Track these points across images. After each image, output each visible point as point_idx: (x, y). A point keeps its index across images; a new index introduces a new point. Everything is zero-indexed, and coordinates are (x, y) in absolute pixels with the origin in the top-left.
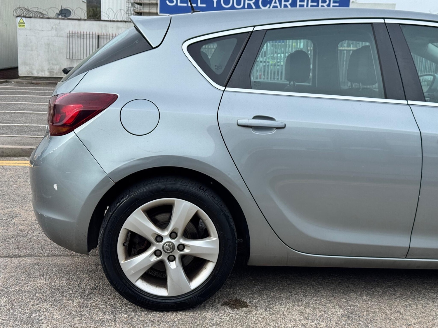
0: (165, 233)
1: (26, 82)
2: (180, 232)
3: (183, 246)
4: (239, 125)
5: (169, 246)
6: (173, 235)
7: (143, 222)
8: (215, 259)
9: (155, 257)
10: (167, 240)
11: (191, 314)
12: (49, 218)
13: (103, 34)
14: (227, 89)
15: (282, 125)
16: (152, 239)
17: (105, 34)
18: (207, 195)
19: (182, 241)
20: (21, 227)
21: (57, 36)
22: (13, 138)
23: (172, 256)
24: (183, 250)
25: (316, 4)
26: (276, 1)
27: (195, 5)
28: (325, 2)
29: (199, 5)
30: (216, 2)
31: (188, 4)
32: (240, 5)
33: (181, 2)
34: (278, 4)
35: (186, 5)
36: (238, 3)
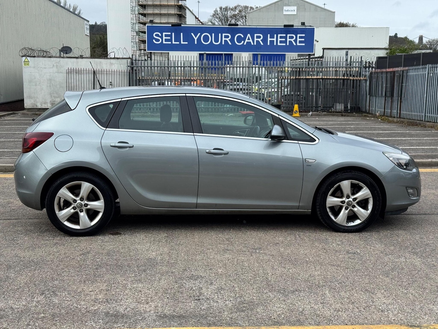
0: (78, 199)
1: (31, 114)
2: (85, 198)
3: (86, 205)
4: (111, 146)
5: (80, 204)
6: (82, 199)
7: (66, 193)
8: (102, 211)
9: (73, 210)
10: (79, 201)
11: (92, 237)
12: (22, 193)
13: (98, 70)
14: (107, 129)
15: (132, 146)
16: (72, 201)
17: (100, 70)
18: (96, 180)
19: (86, 202)
20: (13, 208)
21: (58, 73)
22: (13, 159)
23: (82, 210)
24: (87, 207)
25: (284, 40)
26: (249, 38)
27: (178, 43)
28: (292, 37)
29: (182, 43)
30: (197, 39)
31: (172, 42)
32: (218, 42)
33: (166, 40)
34: (251, 41)
35: (170, 43)
36: (216, 40)
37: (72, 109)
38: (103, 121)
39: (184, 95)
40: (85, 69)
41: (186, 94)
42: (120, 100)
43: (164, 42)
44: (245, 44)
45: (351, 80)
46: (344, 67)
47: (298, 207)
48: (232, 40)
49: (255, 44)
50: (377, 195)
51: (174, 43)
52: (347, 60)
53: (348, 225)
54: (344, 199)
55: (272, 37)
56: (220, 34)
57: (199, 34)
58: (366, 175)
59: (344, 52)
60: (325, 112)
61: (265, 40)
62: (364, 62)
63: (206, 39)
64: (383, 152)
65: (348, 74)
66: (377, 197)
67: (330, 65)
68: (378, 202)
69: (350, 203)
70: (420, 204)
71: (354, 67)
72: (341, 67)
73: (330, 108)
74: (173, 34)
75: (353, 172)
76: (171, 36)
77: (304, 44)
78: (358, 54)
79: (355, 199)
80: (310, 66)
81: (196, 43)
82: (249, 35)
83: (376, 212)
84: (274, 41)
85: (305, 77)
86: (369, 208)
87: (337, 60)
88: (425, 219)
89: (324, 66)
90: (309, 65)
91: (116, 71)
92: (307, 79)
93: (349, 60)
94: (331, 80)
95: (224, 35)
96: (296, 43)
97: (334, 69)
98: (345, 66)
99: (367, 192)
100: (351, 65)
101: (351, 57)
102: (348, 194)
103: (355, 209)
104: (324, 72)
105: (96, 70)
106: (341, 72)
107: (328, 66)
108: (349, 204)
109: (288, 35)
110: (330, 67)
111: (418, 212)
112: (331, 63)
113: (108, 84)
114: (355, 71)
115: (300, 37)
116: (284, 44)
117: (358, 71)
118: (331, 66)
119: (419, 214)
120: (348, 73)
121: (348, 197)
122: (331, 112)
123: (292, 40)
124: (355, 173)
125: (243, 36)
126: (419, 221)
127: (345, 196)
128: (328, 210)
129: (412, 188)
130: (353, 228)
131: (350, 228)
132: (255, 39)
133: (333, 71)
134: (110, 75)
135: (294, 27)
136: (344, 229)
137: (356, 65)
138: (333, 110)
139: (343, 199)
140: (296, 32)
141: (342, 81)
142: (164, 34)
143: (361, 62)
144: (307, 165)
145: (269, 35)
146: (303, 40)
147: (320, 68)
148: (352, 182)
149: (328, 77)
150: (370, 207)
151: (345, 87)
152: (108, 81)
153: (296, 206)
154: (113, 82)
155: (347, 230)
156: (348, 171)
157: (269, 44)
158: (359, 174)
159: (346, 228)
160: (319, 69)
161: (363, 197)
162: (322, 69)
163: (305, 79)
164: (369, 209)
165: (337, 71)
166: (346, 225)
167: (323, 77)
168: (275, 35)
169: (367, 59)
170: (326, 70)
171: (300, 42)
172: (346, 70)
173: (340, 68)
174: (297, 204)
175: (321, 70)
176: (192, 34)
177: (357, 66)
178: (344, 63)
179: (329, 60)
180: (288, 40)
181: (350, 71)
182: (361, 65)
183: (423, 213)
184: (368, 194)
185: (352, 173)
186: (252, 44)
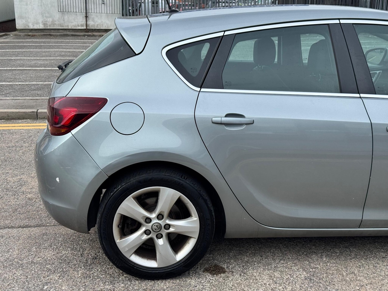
0: (153, 216)
2: (166, 215)
3: (168, 226)
4: (213, 123)
5: (157, 226)
6: (160, 216)
7: (134, 208)
8: (197, 236)
9: (146, 236)
10: (155, 221)
11: (178, 281)
12: (53, 205)
14: (202, 90)
15: (251, 121)
16: (142, 221)
18: (188, 182)
19: (168, 222)
23: (160, 234)
24: (169, 229)
37: (137, 53)
38: (194, 74)
39: (337, 22)
41: (339, 19)
42: (221, 34)
113: (100, 2)
154: (105, 1)
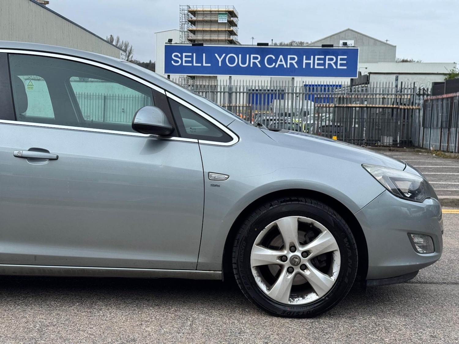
13: (109, 95)
25: (322, 62)
26: (281, 59)
27: (200, 65)
28: (332, 59)
29: (204, 64)
30: (221, 61)
31: (193, 64)
32: (245, 64)
33: (186, 62)
34: (284, 63)
35: (191, 65)
36: (244, 62)
40: (94, 94)
43: (184, 64)
44: (277, 66)
45: (401, 109)
46: (393, 94)
47: (197, 266)
48: (262, 62)
49: (288, 66)
50: (349, 247)
51: (195, 64)
52: (397, 86)
53: (292, 303)
54: (285, 252)
55: (308, 58)
56: (248, 56)
57: (224, 55)
58: (327, 207)
59: (394, 77)
60: (370, 145)
61: (300, 62)
62: (418, 88)
63: (232, 60)
64: (362, 165)
65: (398, 103)
66: (349, 251)
67: (376, 91)
68: (349, 260)
69: (297, 260)
70: (452, 264)
71: (406, 94)
72: (390, 94)
73: (376, 141)
74: (194, 54)
75: (302, 201)
76: (192, 57)
77: (345, 68)
78: (410, 80)
79: (306, 254)
80: (352, 93)
81: (220, 65)
82: (281, 56)
83: (346, 280)
84: (310, 63)
85: (346, 105)
86: (333, 272)
87: (385, 86)
88: (452, 293)
89: (370, 93)
90: (351, 91)
91: (129, 96)
92: (349, 107)
93: (399, 86)
94: (378, 109)
95: (252, 56)
96: (336, 65)
97: (381, 96)
98: (395, 92)
99: (328, 241)
100: (401, 92)
101: (402, 83)
102: (293, 243)
103: (307, 273)
104: (369, 99)
105: (107, 95)
106: (390, 100)
107: (374, 93)
108: (294, 261)
109: (327, 57)
110: (376, 94)
111: (443, 279)
112: (378, 89)
113: (120, 111)
114: (406, 99)
115: (341, 59)
116: (323, 67)
117: (410, 99)
118: (378, 92)
119: (445, 283)
120: (398, 101)
121: (293, 248)
122: (377, 146)
123: (332, 62)
124: (306, 202)
125: (274, 58)
126: (440, 296)
127: (288, 246)
128: (254, 273)
129: (422, 235)
130: (302, 310)
131: (295, 310)
132: (289, 61)
133: (380, 99)
134: (123, 101)
135: (334, 48)
136: (285, 311)
137: (408, 91)
138: (379, 143)
139: (283, 252)
140: (337, 53)
141: (390, 110)
142: (184, 54)
143: (414, 89)
144: (212, 185)
145: (304, 57)
146: (345, 62)
147: (365, 95)
148: (300, 220)
149: (374, 106)
150: (336, 269)
151: (394, 117)
152: (120, 108)
153: (192, 263)
154: (125, 109)
155: (291, 312)
156: (293, 199)
157: (304, 67)
158: (315, 204)
159: (288, 309)
160: (363, 96)
161: (321, 250)
162: (367, 96)
163: (346, 107)
164: (335, 274)
165: (385, 98)
166: (289, 303)
167: (368, 105)
168: (312, 57)
169: (422, 85)
170: (371, 97)
171: (341, 65)
172: (395, 98)
173: (388, 95)
174: (193, 259)
175: (365, 97)
176: (216, 55)
177: (409, 93)
178: (394, 90)
179: (375, 86)
180: (327, 62)
181: (401, 99)
182: (414, 92)
183: (453, 281)
184: (330, 243)
185: (300, 203)
186: (285, 66)
